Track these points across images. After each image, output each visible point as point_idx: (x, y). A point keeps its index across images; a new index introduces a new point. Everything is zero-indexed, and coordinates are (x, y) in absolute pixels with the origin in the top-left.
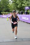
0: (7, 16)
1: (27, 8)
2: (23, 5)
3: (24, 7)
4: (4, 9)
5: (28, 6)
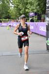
0: (8, 24)
1: (32, 14)
2: (27, 10)
3: (28, 13)
5: (33, 12)
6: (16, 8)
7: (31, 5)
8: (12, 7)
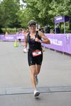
1: (59, 19)
2: (50, 12)
3: (52, 16)
4: (9, 22)
5: (62, 15)
6: (30, 9)
7: (58, 3)
8: (23, 6)
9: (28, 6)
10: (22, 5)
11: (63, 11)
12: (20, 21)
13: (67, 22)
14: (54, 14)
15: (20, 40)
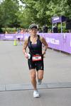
1: (56, 19)
2: (48, 13)
3: (49, 17)
4: (8, 22)
6: (29, 10)
7: (55, 4)
9: (27, 7)
10: (21, 6)
11: (60, 11)
12: (19, 21)
13: (64, 22)
14: (51, 14)
15: (19, 39)
